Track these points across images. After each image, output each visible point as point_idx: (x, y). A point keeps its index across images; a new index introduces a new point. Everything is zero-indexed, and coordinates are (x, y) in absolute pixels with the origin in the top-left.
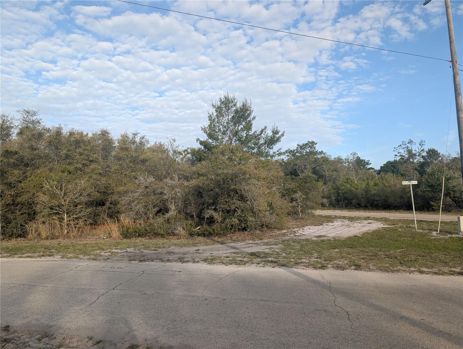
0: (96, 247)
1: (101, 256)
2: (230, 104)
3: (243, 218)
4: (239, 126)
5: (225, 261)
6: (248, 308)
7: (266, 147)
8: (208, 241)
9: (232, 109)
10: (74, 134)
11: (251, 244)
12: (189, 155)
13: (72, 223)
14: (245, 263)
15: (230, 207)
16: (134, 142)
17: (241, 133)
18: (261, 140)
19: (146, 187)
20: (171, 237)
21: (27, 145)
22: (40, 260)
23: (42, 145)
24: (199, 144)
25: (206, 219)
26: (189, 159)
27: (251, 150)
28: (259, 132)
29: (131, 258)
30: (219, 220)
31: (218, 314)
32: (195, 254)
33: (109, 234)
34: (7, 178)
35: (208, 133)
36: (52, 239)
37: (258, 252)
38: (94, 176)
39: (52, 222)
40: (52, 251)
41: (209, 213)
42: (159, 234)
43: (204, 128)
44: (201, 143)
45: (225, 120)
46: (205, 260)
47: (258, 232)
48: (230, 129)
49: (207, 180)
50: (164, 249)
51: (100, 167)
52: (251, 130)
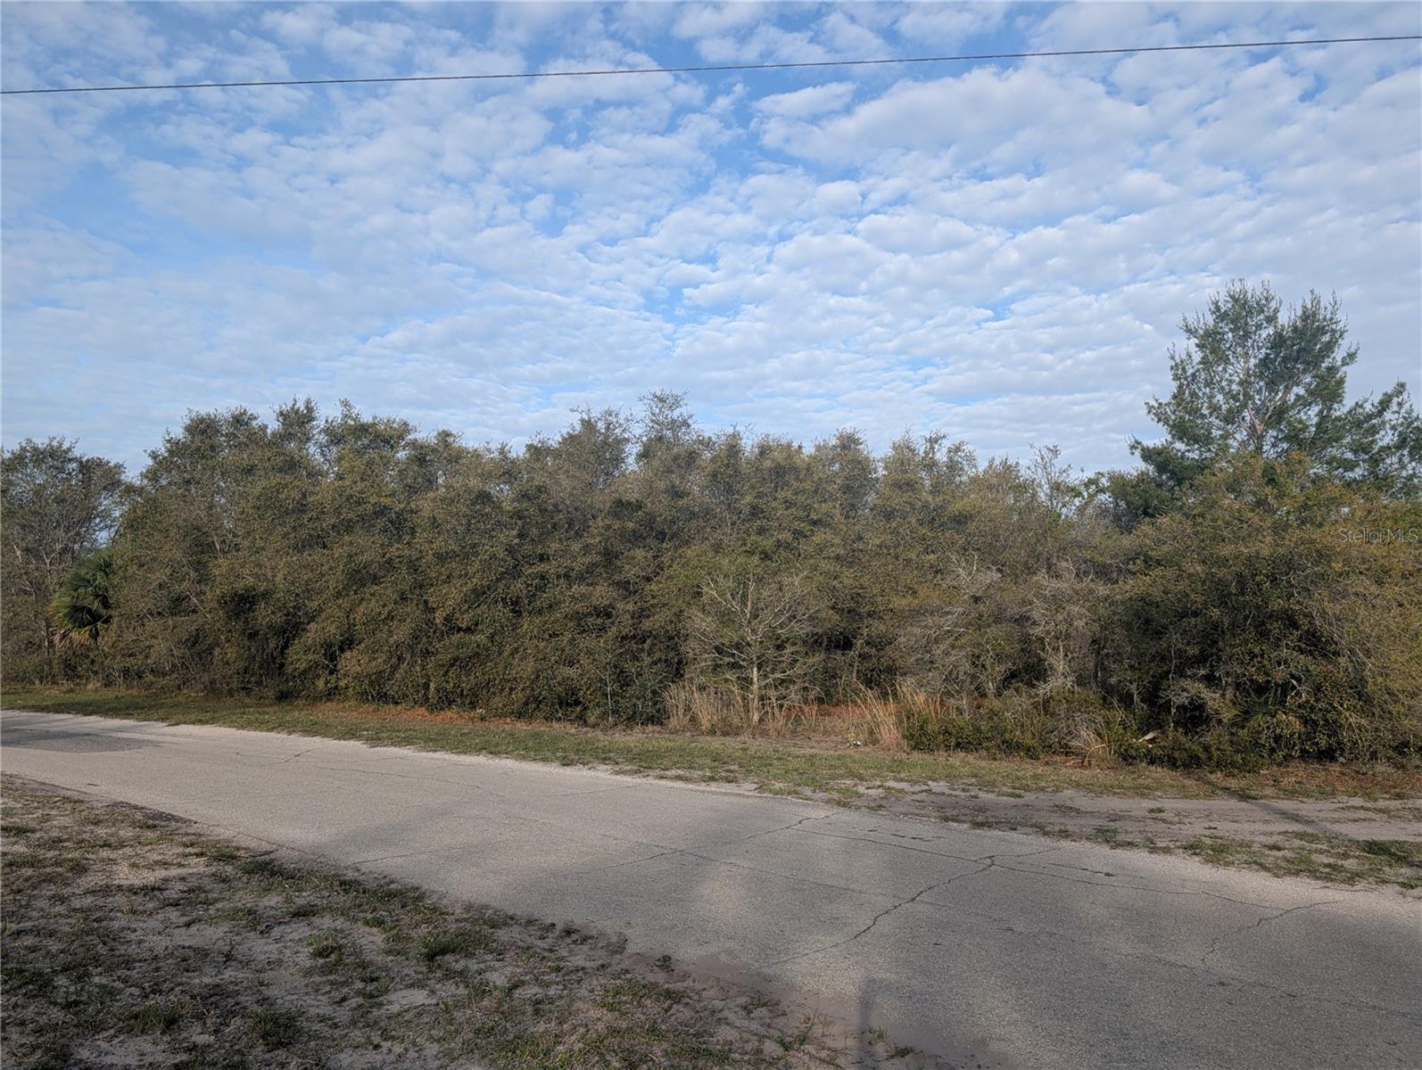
0: (839, 767)
1: (860, 796)
2: (1252, 318)
3: (1320, 715)
4: (1287, 390)
5: (1269, 862)
6: (1395, 1044)
7: (1406, 460)
8: (1188, 782)
9: (1260, 335)
10: (770, 448)
11: (1362, 812)
12: (1104, 498)
13: (772, 693)
14: (1352, 878)
15: (1267, 674)
16: (930, 465)
17: (1299, 412)
18: (1382, 433)
19: (976, 599)
20: (1057, 758)
21: (662, 485)
22: (708, 789)
23: (695, 484)
24: (1141, 460)
25: (1173, 711)
26: (1103, 511)
27: (1341, 470)
28: (1373, 405)
29: (947, 814)
30: (1227, 716)
31: (1278, 1043)
32: (1149, 822)
33: (871, 733)
34: (620, 570)
35: (1171, 422)
36: (725, 734)
37: (1396, 842)
38: (825, 566)
39: (723, 687)
40: (733, 768)
41: (1184, 690)
42: (1019, 746)
43: (1156, 405)
44: (1148, 455)
45: (1236, 370)
46: (1191, 847)
47: (1382, 768)
48: (1254, 403)
49: (1178, 578)
50: (1041, 796)
51: (837, 541)
52: (1341, 401)
